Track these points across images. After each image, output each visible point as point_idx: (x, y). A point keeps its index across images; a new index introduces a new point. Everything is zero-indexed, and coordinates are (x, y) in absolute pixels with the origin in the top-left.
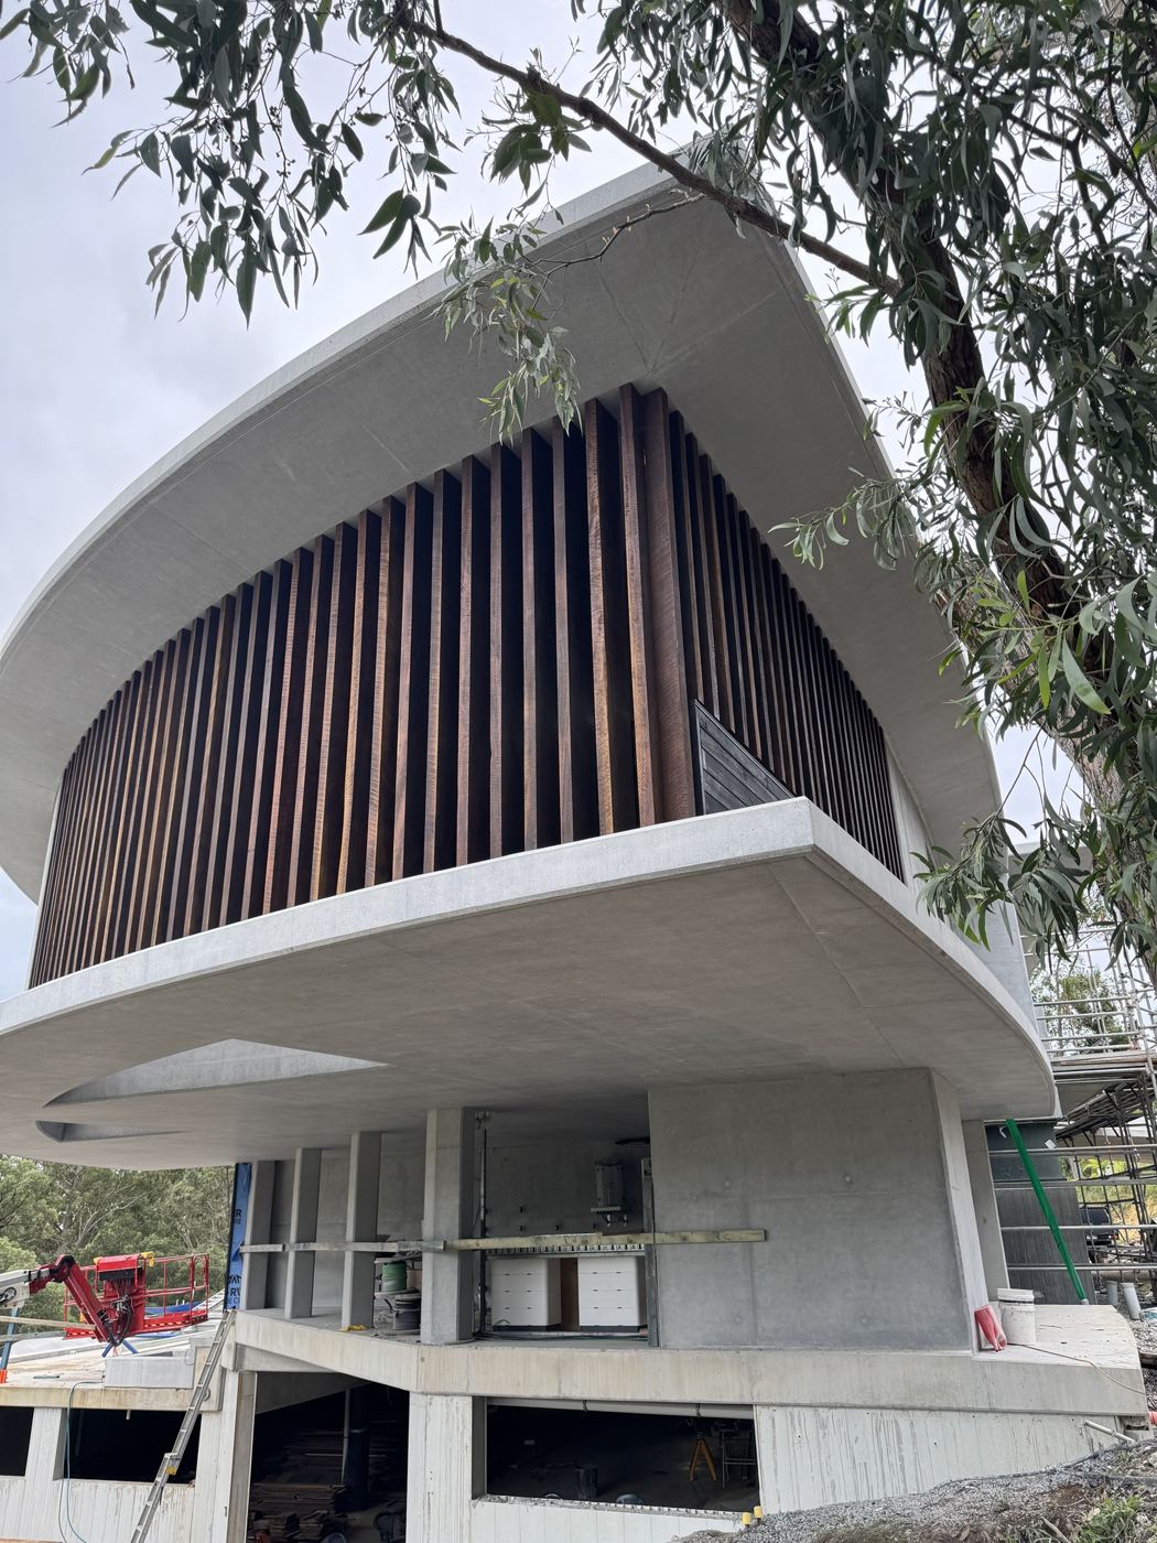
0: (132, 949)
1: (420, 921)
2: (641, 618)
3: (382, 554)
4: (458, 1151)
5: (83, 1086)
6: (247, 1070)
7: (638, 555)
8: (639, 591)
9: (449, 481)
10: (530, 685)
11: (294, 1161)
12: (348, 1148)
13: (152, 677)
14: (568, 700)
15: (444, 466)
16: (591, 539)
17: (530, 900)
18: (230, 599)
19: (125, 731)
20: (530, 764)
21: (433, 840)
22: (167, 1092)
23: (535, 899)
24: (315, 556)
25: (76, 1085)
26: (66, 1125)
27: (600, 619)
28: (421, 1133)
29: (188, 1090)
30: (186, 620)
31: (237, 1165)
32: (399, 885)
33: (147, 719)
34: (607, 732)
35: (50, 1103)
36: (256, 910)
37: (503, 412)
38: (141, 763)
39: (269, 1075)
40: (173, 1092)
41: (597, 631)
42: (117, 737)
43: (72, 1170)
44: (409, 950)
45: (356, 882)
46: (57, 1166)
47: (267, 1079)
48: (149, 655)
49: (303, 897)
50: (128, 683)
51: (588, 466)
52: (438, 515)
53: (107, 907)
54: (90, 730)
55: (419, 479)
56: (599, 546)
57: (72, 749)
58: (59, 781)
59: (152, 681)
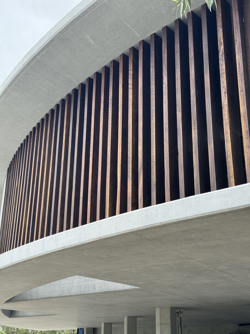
0: (37, 239)
1: (152, 226)
2: (244, 90)
3: (129, 72)
4: (169, 326)
5: (18, 295)
6: (82, 288)
7: (242, 62)
8: (243, 78)
9: (157, 38)
10: (194, 123)
11: (101, 328)
12: (123, 323)
13: (40, 129)
14: (212, 128)
15: (154, 32)
16: (220, 57)
17: (199, 216)
18: (69, 96)
19: (31, 151)
20: (196, 157)
21: (155, 191)
22: (51, 298)
23: (202, 215)
24: (102, 75)
25: (16, 294)
26: (12, 311)
27: (225, 92)
28: (153, 318)
29: (59, 297)
30: (52, 106)
31: (78, 329)
32: (141, 210)
33: (39, 146)
34: (230, 142)
35: (6, 302)
36: (84, 222)
37: (182, 4)
38: (37, 164)
39: (91, 291)
40: (53, 298)
41: (224, 97)
42: (28, 154)
43: (13, 331)
44: (148, 238)
45: (124, 210)
46: (8, 328)
47: (90, 292)
48: (38, 120)
49: (103, 216)
50: (31, 132)
51: (217, 25)
52: (152, 53)
53: (26, 222)
54: (17, 151)
55: (144, 38)
56: (224, 60)
57: (11, 159)
58: (6, 172)
59: (40, 131)
